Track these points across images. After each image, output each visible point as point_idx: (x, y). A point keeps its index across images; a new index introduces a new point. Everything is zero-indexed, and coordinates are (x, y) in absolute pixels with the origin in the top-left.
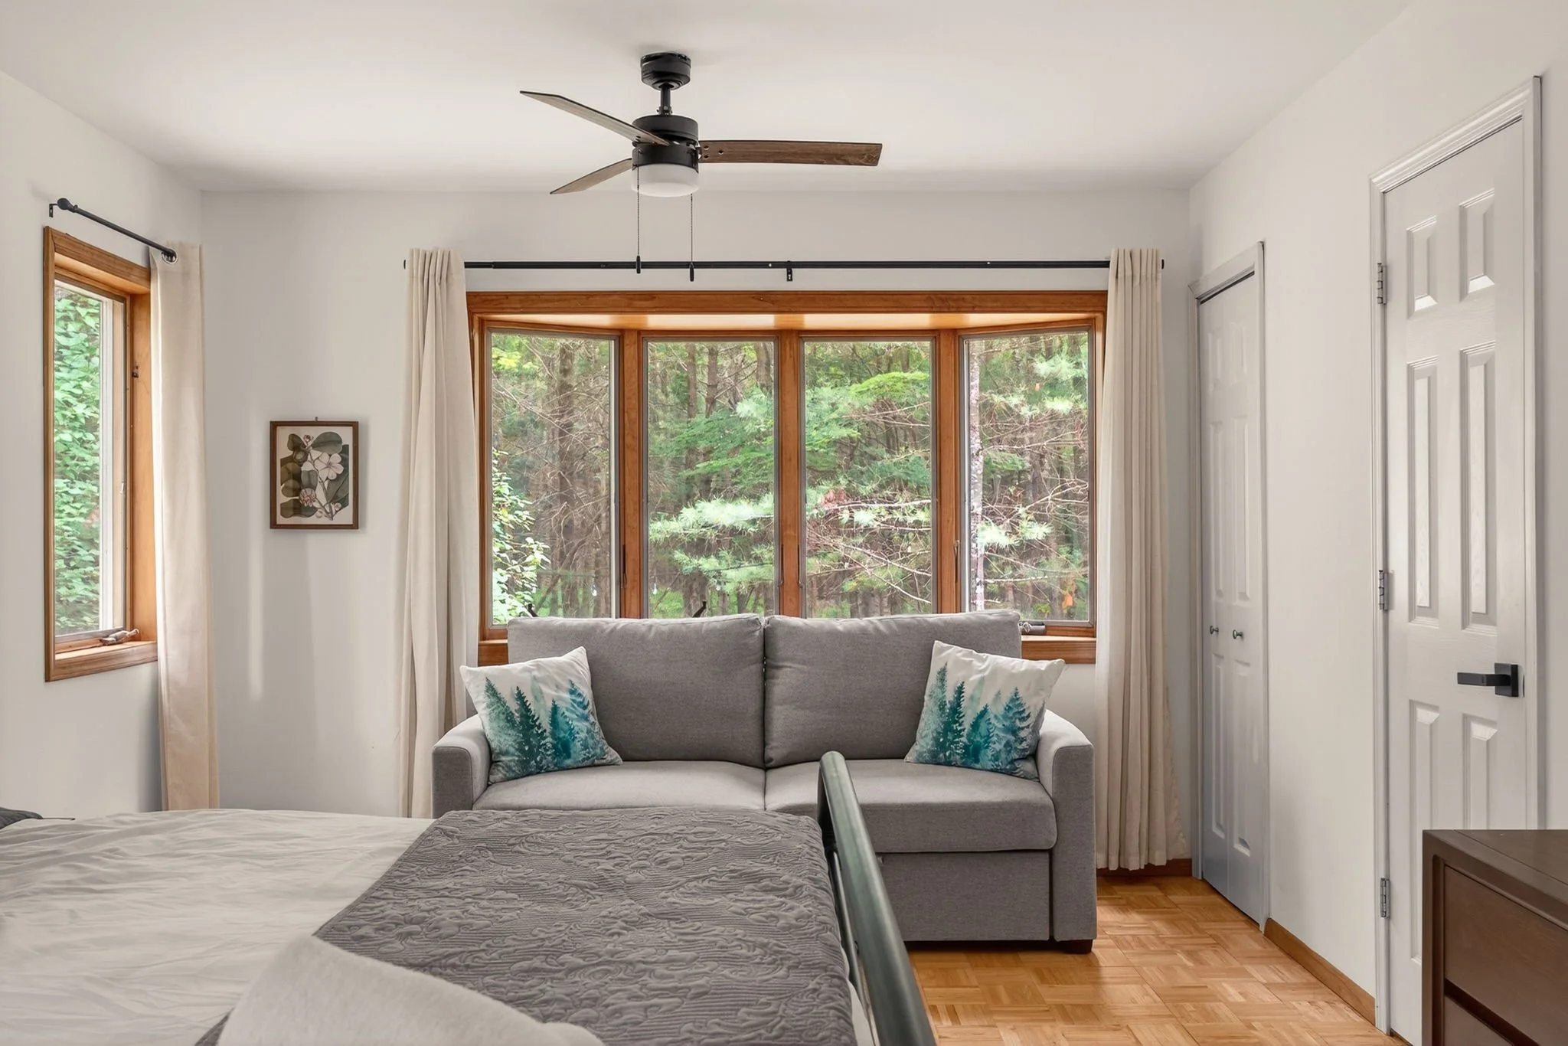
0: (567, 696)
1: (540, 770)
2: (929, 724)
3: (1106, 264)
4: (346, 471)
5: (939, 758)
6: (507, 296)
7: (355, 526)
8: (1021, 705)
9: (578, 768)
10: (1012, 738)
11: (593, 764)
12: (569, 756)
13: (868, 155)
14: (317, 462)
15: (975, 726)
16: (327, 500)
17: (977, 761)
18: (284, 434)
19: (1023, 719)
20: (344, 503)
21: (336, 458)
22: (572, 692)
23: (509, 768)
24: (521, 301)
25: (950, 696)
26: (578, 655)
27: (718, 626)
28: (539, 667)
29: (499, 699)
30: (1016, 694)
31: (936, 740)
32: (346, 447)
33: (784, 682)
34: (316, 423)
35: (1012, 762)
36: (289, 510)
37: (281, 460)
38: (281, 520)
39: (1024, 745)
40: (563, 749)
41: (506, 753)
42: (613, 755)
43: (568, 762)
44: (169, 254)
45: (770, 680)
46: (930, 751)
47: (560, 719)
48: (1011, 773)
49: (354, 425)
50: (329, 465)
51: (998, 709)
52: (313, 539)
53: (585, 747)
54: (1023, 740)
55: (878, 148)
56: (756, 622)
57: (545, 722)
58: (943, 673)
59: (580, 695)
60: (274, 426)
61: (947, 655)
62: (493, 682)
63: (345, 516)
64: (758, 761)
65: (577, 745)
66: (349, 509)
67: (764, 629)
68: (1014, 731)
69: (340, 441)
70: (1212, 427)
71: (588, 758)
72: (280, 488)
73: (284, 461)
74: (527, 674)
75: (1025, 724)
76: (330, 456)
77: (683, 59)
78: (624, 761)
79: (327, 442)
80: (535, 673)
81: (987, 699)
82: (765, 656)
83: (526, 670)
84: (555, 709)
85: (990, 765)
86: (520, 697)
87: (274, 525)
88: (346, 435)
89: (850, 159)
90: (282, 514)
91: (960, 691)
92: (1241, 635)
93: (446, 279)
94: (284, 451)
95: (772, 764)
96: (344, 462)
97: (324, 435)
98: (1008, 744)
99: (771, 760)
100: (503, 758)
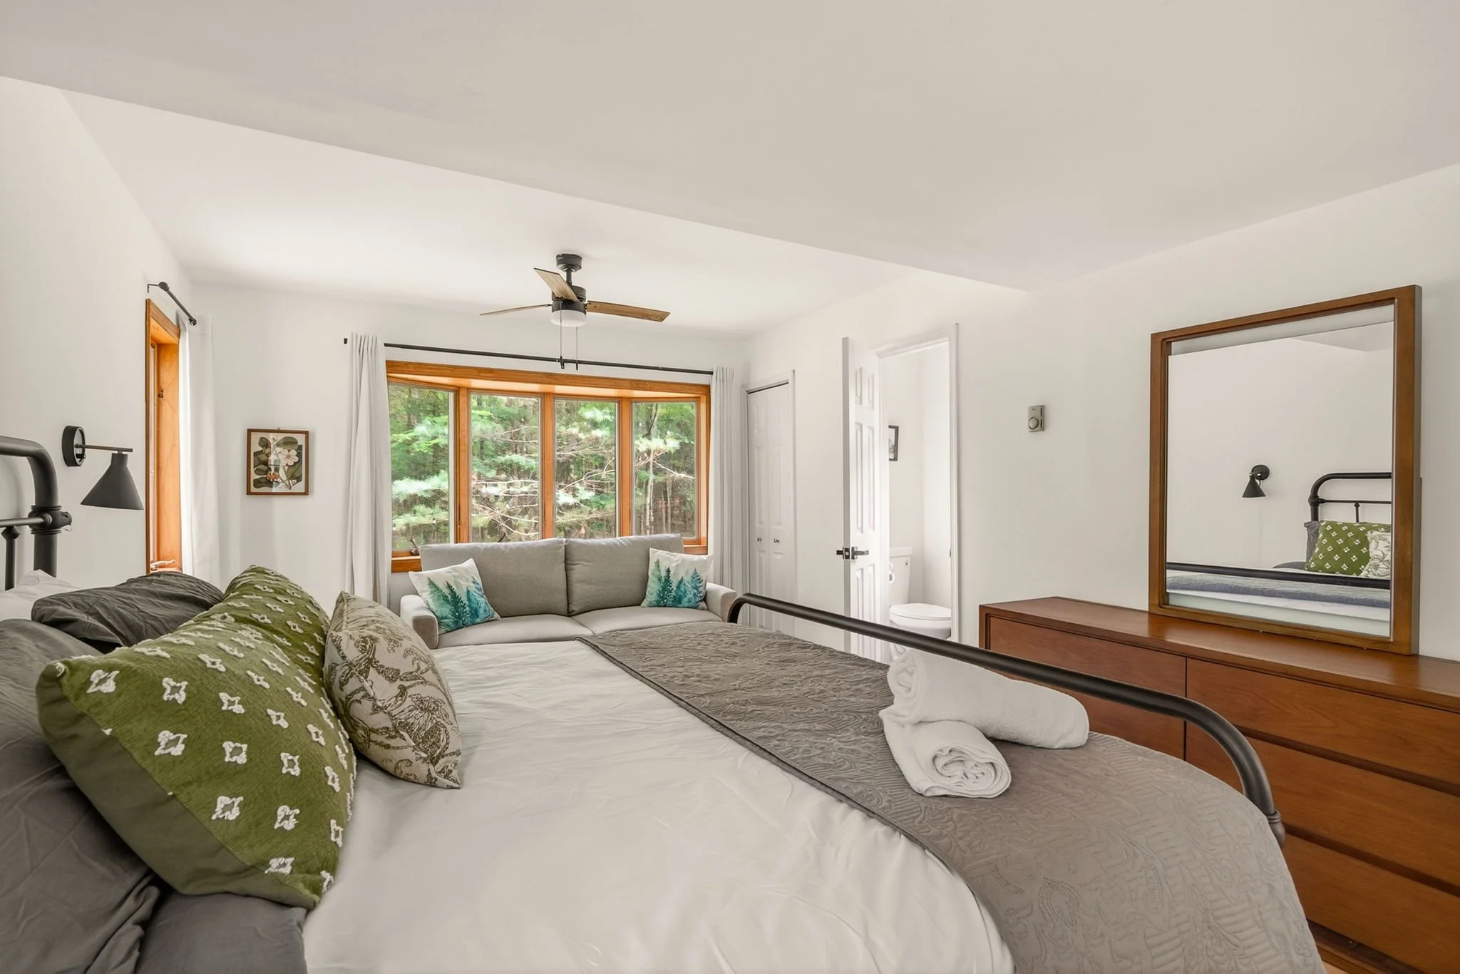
0: (473, 585)
1: (465, 625)
2: (653, 588)
3: (711, 373)
4: (300, 461)
5: (661, 603)
6: (407, 364)
7: (306, 493)
8: (698, 576)
9: (483, 623)
10: (696, 591)
11: (489, 620)
12: (478, 617)
13: (660, 316)
14: (279, 455)
15: (678, 587)
16: (287, 477)
17: (680, 603)
18: (256, 438)
19: (700, 582)
20: (299, 479)
21: (294, 452)
22: (474, 583)
23: (448, 626)
24: (415, 368)
25: (664, 574)
26: (470, 563)
27: (544, 544)
28: (455, 570)
29: (438, 589)
30: (695, 571)
31: (659, 595)
32: (300, 447)
33: (578, 571)
34: (279, 431)
35: (697, 602)
36: (258, 483)
37: (254, 453)
38: (253, 489)
39: (701, 595)
40: (475, 613)
41: (446, 618)
42: (496, 615)
43: (478, 620)
44: (192, 321)
45: (570, 572)
46: (656, 601)
47: (472, 598)
48: (696, 608)
49: (306, 433)
50: (288, 457)
51: (687, 579)
52: (277, 501)
53: (485, 611)
54: (701, 592)
55: (667, 314)
56: (562, 542)
57: (464, 599)
58: (658, 563)
59: (478, 584)
60: (250, 431)
61: (656, 554)
62: (432, 579)
63: (300, 487)
64: (566, 613)
65: (481, 611)
66: (302, 483)
67: (565, 546)
68: (696, 588)
69: (296, 442)
70: (756, 450)
71: (487, 617)
72: (252, 470)
73: (256, 454)
74: (450, 575)
75: (700, 585)
76: (289, 451)
77: (578, 258)
78: (502, 617)
79: (289, 443)
80: (454, 574)
81: (681, 574)
82: (566, 560)
83: (448, 572)
84: (468, 591)
85: (687, 605)
86: (449, 587)
87: (249, 492)
88: (301, 439)
89: (651, 317)
90: (254, 486)
91: (668, 571)
92: (777, 541)
93: (374, 352)
94: (256, 447)
95: (573, 613)
96: (299, 455)
97: (285, 438)
98: (695, 594)
99: (573, 611)
100: (445, 620)
